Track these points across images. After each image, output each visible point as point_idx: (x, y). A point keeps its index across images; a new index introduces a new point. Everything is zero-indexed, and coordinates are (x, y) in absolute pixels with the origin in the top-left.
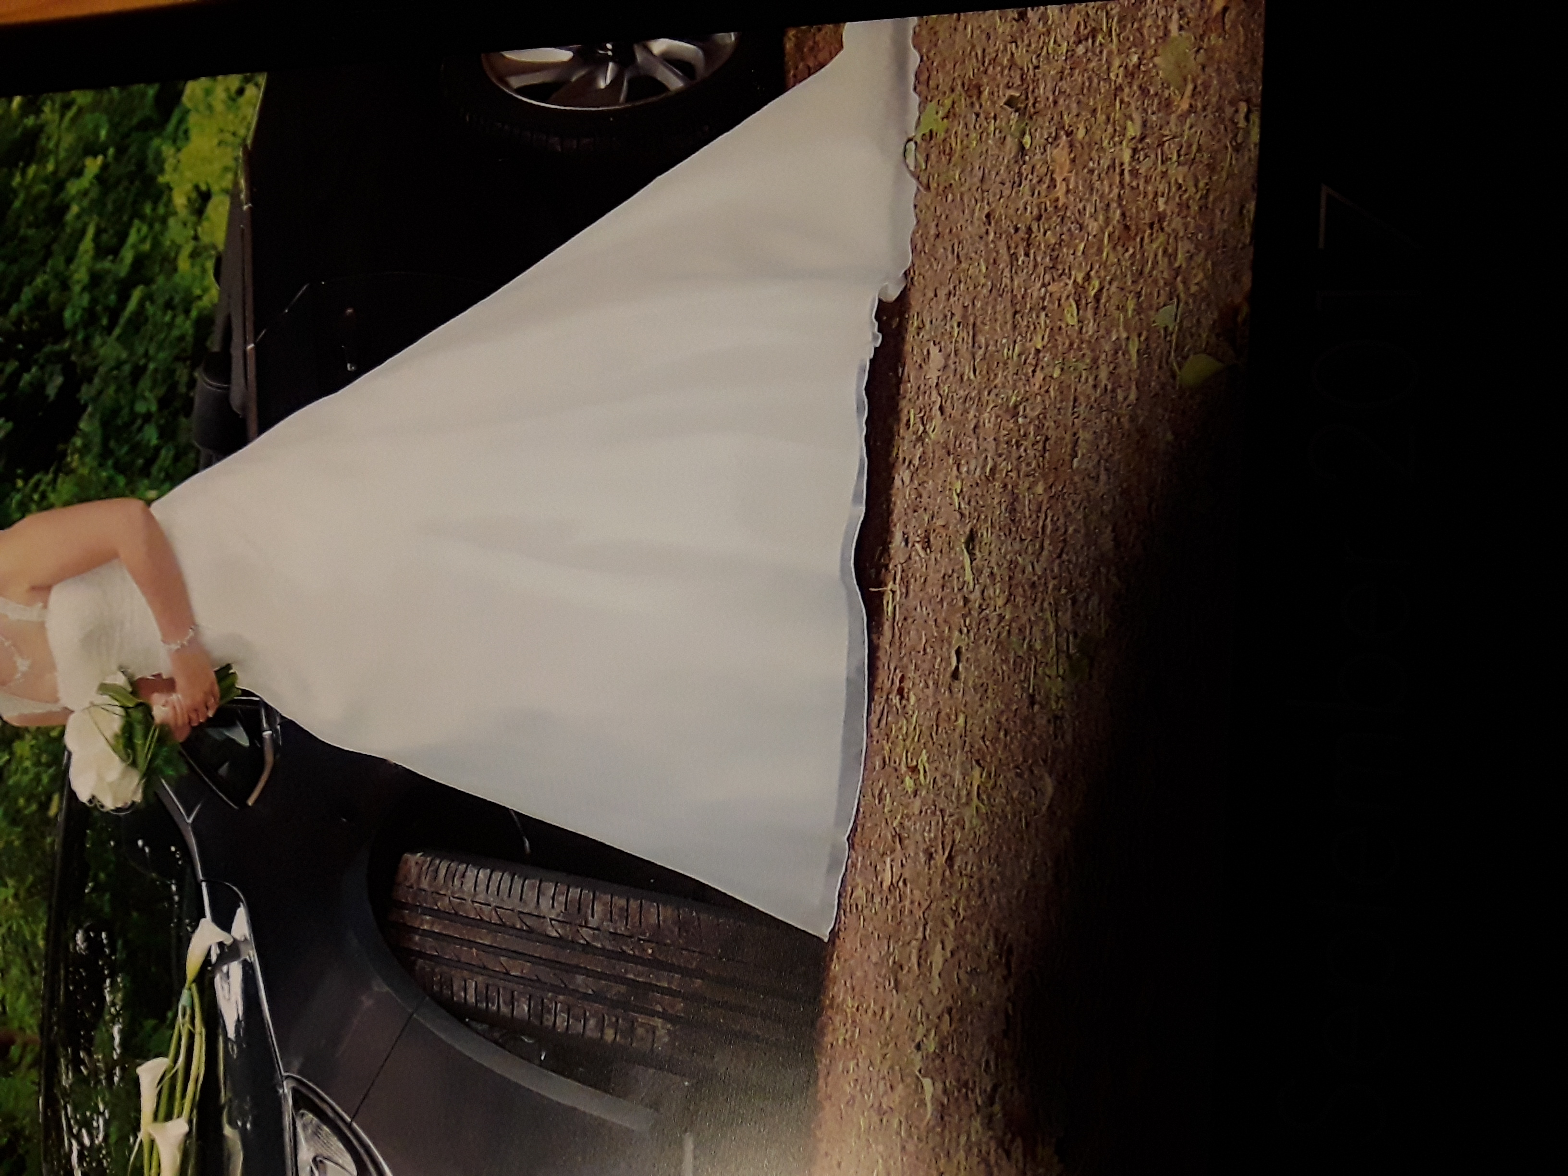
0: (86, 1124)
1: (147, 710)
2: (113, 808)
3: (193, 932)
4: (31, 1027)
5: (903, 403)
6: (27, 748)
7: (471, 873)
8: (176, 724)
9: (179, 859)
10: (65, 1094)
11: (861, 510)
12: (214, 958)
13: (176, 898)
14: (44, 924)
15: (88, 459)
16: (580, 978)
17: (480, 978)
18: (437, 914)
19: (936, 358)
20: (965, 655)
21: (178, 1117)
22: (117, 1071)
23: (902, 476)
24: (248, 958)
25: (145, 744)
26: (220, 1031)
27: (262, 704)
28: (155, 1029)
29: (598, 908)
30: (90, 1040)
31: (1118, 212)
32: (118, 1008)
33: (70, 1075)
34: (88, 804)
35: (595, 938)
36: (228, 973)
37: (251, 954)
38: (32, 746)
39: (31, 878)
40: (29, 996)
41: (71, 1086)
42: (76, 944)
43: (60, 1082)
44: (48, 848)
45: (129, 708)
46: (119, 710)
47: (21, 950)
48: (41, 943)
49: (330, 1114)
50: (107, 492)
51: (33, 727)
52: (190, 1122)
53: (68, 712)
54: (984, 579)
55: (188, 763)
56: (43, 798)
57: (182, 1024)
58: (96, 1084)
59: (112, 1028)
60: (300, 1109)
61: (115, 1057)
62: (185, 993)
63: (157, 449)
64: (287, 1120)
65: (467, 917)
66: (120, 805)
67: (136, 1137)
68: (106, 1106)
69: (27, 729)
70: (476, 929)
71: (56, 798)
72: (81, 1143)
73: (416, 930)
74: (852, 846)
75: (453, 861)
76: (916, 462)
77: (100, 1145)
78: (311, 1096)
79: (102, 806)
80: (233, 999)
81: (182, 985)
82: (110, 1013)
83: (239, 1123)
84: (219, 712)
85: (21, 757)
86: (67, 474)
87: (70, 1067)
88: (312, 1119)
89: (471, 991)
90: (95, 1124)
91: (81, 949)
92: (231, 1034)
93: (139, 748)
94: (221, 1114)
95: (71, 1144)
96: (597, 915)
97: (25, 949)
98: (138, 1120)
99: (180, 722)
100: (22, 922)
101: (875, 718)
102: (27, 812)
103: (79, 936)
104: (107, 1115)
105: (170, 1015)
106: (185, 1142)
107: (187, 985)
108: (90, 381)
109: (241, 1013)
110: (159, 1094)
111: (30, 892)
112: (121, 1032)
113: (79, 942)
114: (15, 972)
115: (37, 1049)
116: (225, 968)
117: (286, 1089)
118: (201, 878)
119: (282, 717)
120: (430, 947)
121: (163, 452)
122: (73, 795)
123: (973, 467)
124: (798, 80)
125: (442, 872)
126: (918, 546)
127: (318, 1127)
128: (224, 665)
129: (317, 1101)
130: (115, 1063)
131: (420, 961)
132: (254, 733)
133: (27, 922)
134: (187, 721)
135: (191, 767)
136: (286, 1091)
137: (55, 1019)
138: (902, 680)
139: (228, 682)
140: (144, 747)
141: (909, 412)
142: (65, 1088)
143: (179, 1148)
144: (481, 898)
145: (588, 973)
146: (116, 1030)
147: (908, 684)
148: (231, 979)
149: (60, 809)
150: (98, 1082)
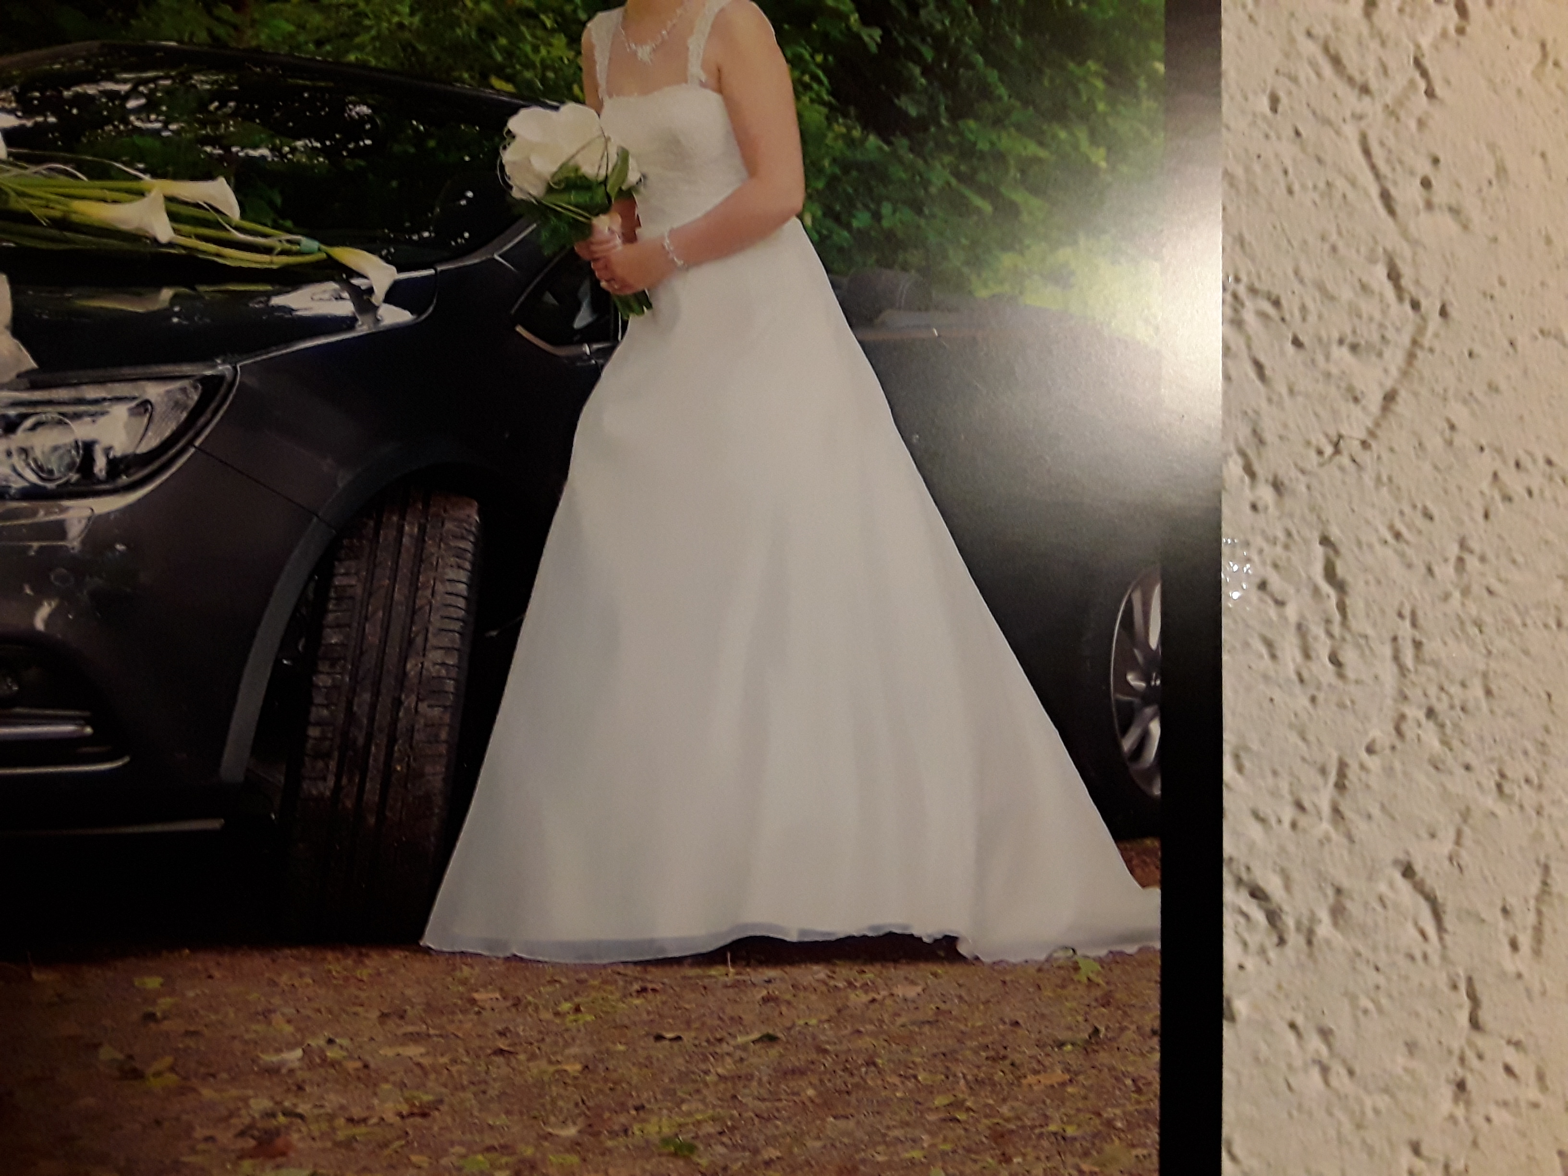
0: (151, 106)
1: (604, 209)
2: (504, 162)
3: (381, 257)
4: (257, 36)
5: (878, 966)
6: (560, 53)
7: (463, 576)
8: (592, 243)
9: (456, 242)
10: (185, 77)
11: (793, 937)
12: (355, 281)
13: (415, 237)
14: (373, 62)
15: (840, 143)
16: (367, 696)
17: (359, 590)
18: (420, 540)
19: (912, 992)
20: (676, 1045)
21: (175, 230)
22: (218, 151)
23: (819, 972)
24: (360, 323)
25: (570, 204)
26: (277, 287)
27: (615, 343)
28: (271, 204)
29: (437, 711)
30: (249, 117)
31: (1014, 1127)
32: (290, 156)
33: (208, 87)
34: (506, 130)
35: (408, 709)
36: (342, 298)
37: (363, 328)
38: (561, 59)
39: (421, 48)
40: (292, 36)
41: (194, 86)
42: (355, 104)
43: (198, 71)
44: (456, 74)
45: (606, 186)
46: (603, 173)
47: (341, 29)
48: (352, 57)
49: (202, 420)
50: (811, 168)
51: (582, 62)
52: (170, 245)
53: (598, 108)
54: (739, 1053)
55: (555, 254)
56: (509, 71)
57: (279, 239)
58: (198, 121)
59: (267, 147)
60: (202, 384)
61: (234, 149)
62: (314, 245)
63: (848, 227)
64: (187, 369)
65: (419, 572)
66: (507, 169)
67: (143, 171)
68: (175, 132)
69: (579, 53)
70: (407, 583)
71: (509, 88)
72: (127, 96)
73: (403, 518)
74: (507, 959)
75: (473, 555)
76: (832, 983)
77: (131, 123)
78: (218, 398)
79: (505, 148)
80: (311, 304)
81: (323, 241)
82: (282, 145)
83: (177, 309)
84: (606, 293)
85: (550, 45)
86: (827, 118)
87: (216, 87)
88: (192, 399)
89: (345, 581)
90: (153, 117)
91: (351, 110)
92: (276, 301)
93: (565, 197)
94: (185, 286)
95: (125, 81)
96: (431, 711)
97: (343, 35)
98: (164, 176)
99: (594, 248)
100: (373, 32)
101: (621, 969)
102: (493, 48)
103: (364, 109)
104: (165, 134)
105: (289, 224)
106: (147, 238)
107: (323, 247)
108: (911, 150)
109: (299, 313)
110: (198, 206)
111: (407, 46)
112: (263, 157)
113: (358, 109)
114: (316, 19)
115: (233, 44)
116: (346, 295)
117: (223, 368)
118: (439, 269)
119: (602, 366)
120: (387, 535)
121: (846, 234)
122: (514, 110)
123: (828, 1033)
124: (1123, 852)
125: (462, 544)
126: (764, 993)
127: (185, 407)
128: (652, 300)
129: (213, 406)
130: (227, 149)
131: (371, 523)
132: (588, 335)
133: (373, 39)
134: (597, 256)
135: (550, 260)
136: (220, 368)
137: (269, 70)
138: (654, 990)
139: (635, 306)
140: (566, 203)
141: (871, 973)
142: (191, 78)
143: (138, 229)
144: (440, 587)
145: (373, 706)
146: (264, 152)
147: (650, 995)
148: (335, 302)
149: (499, 92)
150: (203, 125)
